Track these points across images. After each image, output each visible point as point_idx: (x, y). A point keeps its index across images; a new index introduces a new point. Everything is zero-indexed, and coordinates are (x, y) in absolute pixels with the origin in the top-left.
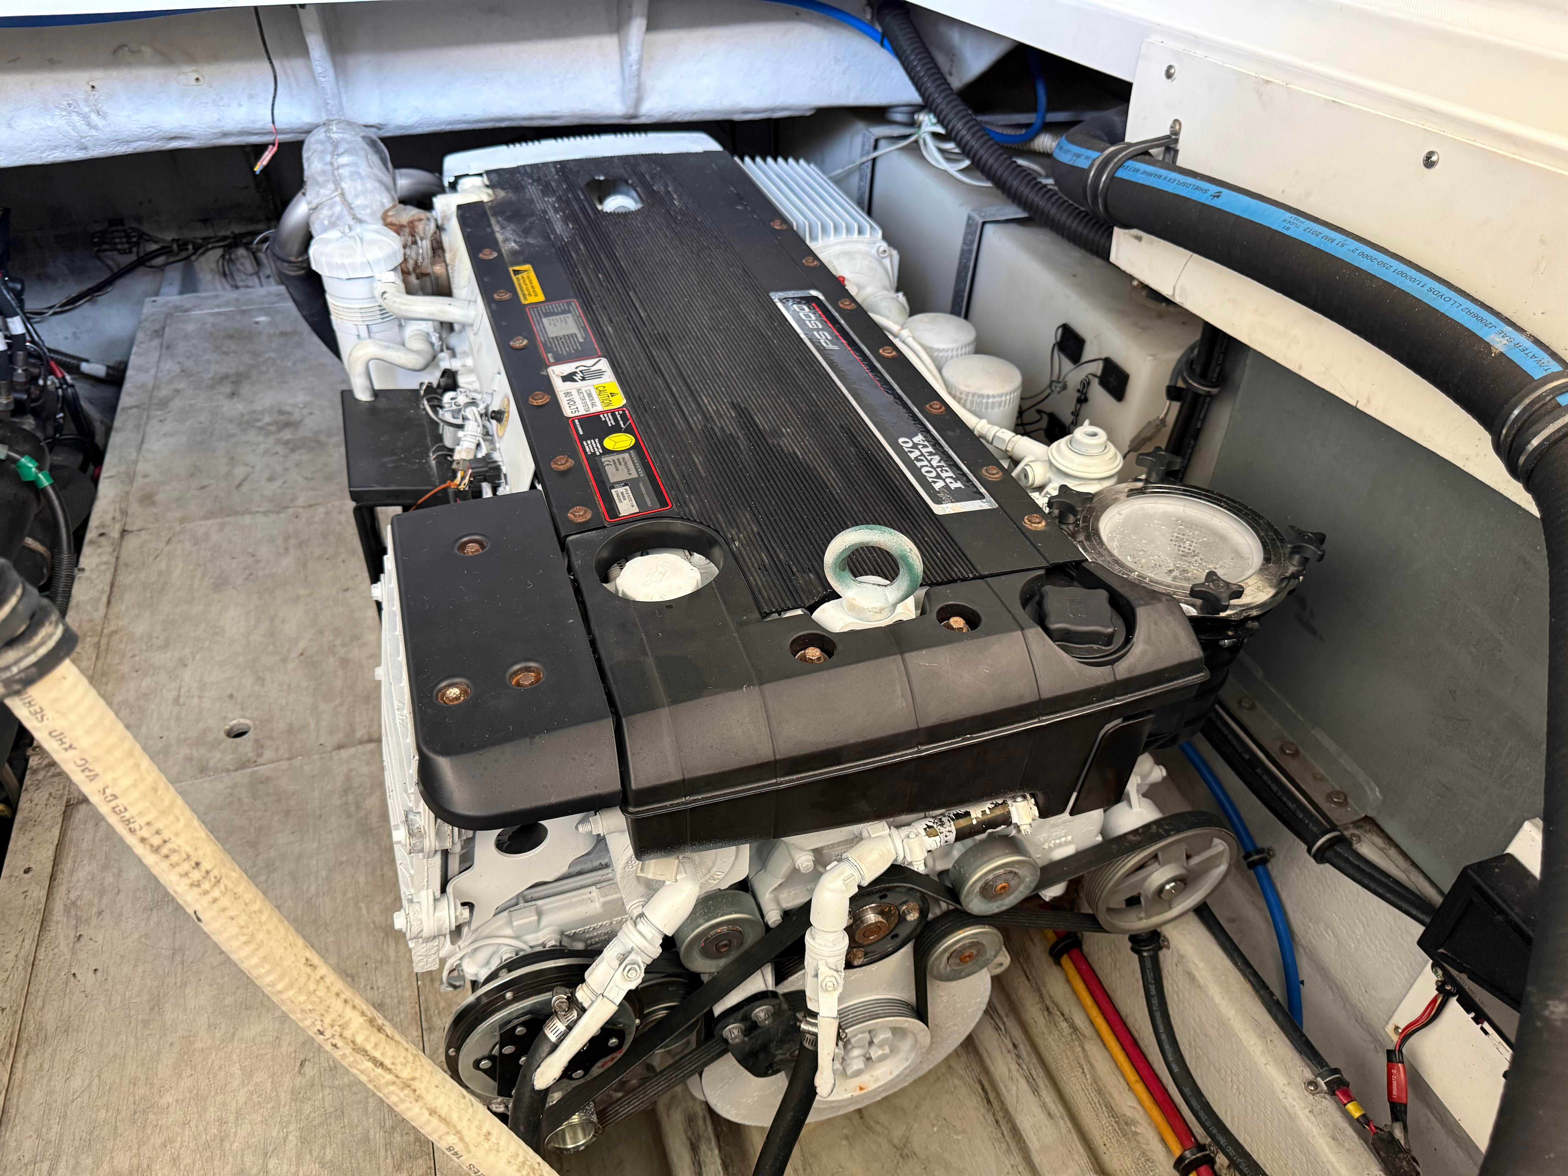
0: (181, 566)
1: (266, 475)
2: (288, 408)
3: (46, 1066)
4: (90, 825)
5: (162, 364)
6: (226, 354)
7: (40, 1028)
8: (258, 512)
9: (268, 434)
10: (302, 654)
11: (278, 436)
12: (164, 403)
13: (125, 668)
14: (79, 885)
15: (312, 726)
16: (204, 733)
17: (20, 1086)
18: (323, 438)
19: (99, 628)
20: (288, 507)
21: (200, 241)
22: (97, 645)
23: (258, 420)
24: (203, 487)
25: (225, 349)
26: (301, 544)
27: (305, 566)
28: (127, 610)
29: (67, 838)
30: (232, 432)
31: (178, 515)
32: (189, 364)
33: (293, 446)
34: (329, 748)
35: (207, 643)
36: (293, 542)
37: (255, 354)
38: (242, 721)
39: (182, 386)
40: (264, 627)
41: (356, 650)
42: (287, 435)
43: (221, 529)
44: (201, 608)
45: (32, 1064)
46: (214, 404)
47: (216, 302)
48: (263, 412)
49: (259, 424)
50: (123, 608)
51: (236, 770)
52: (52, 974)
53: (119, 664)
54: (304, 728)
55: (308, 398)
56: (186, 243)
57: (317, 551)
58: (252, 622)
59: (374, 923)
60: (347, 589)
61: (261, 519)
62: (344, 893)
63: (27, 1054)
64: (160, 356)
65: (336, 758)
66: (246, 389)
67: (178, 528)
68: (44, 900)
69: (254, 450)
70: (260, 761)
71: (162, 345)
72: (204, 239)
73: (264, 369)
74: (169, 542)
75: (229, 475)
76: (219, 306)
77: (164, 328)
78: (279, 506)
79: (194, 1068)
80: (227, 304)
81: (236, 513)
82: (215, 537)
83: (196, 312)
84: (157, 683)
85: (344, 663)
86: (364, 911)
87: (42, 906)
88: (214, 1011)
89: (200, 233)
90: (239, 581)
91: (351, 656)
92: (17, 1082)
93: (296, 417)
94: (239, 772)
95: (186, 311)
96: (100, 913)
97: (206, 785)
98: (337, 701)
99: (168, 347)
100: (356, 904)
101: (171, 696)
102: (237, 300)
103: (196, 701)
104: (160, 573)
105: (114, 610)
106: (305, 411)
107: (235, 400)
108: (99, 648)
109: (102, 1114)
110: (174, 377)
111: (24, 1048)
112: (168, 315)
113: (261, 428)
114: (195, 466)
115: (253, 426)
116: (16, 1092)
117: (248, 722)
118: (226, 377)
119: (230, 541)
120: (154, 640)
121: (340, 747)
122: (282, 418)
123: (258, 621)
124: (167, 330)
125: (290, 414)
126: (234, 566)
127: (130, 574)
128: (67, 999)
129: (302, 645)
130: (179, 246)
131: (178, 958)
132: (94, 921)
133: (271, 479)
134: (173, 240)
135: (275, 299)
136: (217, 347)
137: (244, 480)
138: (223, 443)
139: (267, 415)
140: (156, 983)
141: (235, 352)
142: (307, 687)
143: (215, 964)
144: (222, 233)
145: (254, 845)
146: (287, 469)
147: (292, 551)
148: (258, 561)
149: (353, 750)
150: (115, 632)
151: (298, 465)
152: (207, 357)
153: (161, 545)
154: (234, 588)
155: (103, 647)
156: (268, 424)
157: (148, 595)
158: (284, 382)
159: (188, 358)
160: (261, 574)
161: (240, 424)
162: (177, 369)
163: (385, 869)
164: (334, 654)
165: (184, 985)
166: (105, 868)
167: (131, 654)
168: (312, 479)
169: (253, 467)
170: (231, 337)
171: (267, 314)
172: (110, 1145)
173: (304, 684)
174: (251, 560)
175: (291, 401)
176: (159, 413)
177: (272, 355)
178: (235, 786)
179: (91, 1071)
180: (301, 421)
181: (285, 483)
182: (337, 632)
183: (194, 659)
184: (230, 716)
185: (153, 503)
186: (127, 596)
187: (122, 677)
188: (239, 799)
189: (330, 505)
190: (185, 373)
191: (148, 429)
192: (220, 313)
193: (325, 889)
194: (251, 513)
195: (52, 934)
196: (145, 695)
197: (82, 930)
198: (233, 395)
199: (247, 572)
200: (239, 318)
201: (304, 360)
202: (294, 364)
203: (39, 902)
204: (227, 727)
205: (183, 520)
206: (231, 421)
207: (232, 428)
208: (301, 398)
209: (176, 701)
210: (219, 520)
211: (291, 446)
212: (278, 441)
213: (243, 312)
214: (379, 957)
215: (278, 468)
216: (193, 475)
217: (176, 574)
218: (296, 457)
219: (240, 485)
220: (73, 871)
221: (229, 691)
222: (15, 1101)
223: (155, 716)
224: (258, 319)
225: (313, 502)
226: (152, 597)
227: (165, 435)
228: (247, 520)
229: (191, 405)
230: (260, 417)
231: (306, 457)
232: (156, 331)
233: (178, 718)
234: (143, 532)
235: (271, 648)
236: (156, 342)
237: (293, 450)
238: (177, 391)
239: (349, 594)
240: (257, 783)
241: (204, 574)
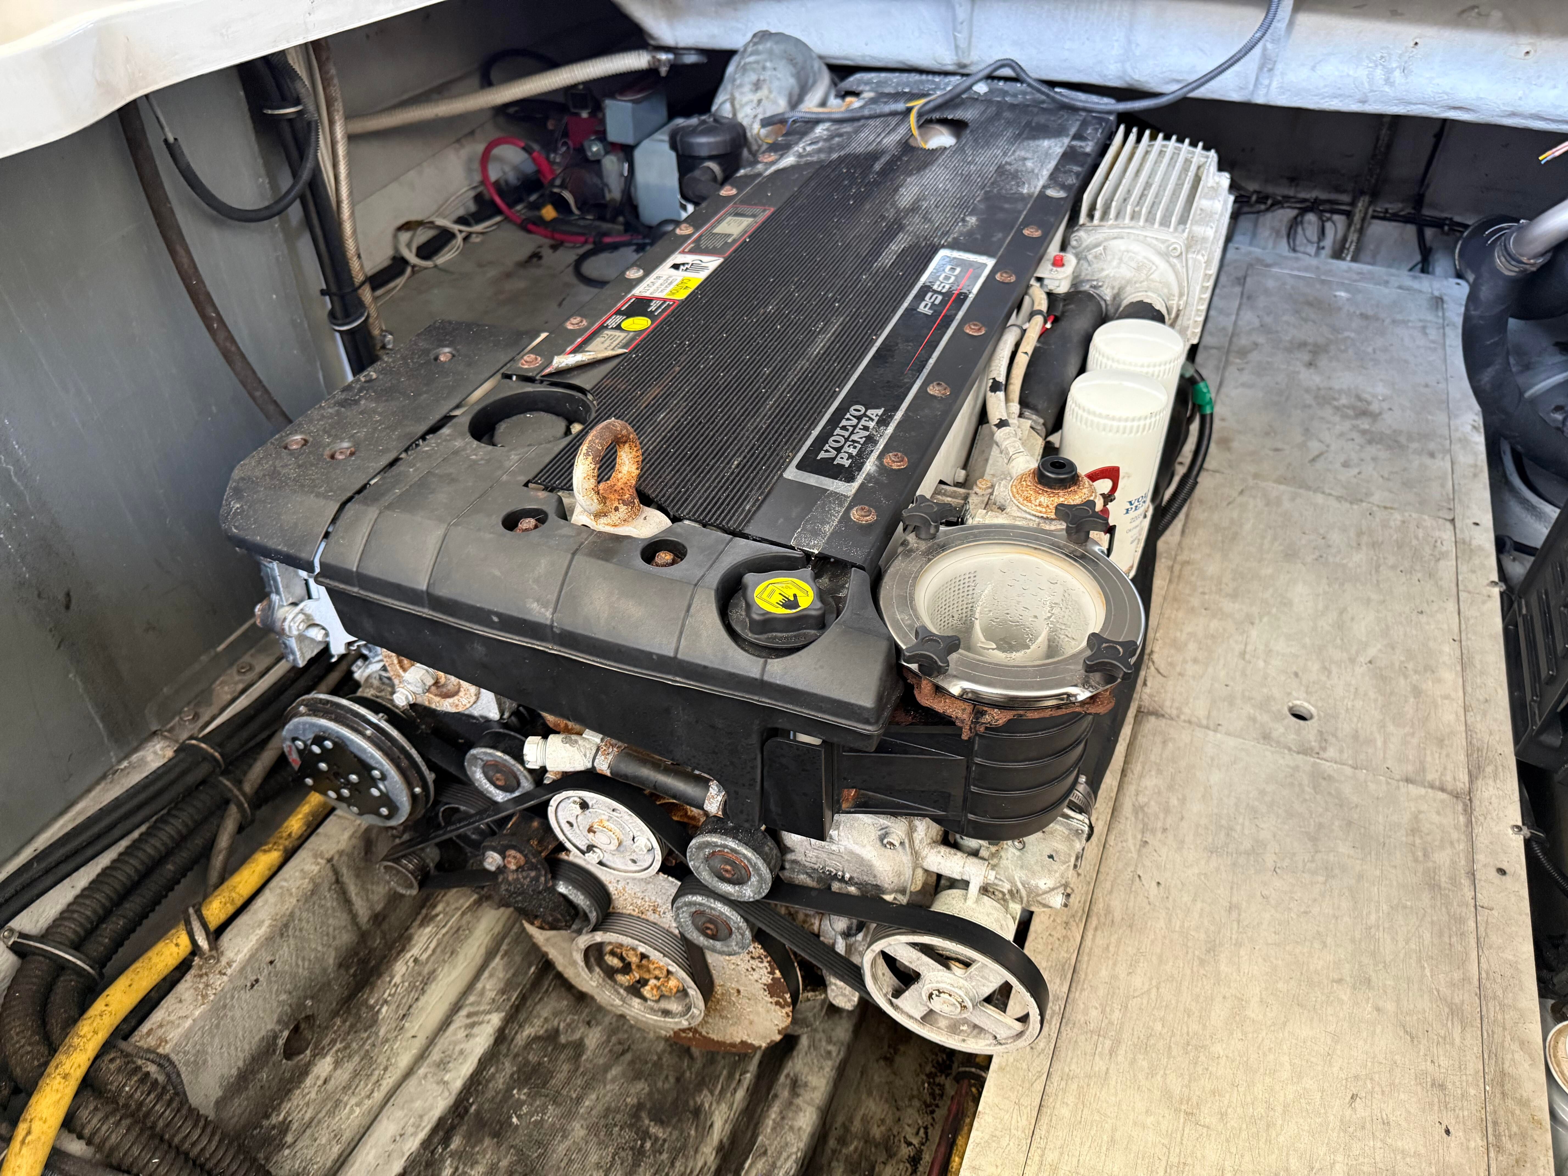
0: (1252, 521)
1: (1342, 458)
2: (1368, 397)
3: (1112, 949)
4: (1158, 739)
5: (1242, 313)
6: (1306, 320)
7: (1108, 911)
8: (1330, 495)
9: (1345, 417)
10: (1370, 662)
11: (1355, 422)
12: (1243, 353)
13: (1195, 602)
14: (1147, 792)
15: (1379, 743)
16: (1269, 699)
17: (1089, 955)
18: (1403, 440)
19: (1173, 553)
20: (1362, 501)
21: (1280, 198)
22: (1171, 569)
23: (1335, 399)
24: (1277, 450)
25: (1304, 315)
26: (1374, 545)
27: (1377, 570)
28: (1199, 545)
29: (1138, 742)
30: (1308, 402)
31: (1252, 468)
32: (1268, 320)
33: (1372, 438)
34: (1398, 777)
35: (1274, 610)
36: (1365, 539)
37: (1335, 330)
38: (1306, 705)
39: (1261, 340)
40: (1333, 616)
41: (1430, 683)
42: (1365, 424)
43: (1293, 499)
44: (1269, 571)
45: (1100, 941)
46: (1291, 368)
47: (1296, 265)
48: (1340, 391)
49: (1336, 403)
50: (1196, 542)
51: (1298, 753)
52: (1120, 865)
53: (1189, 595)
54: (1370, 741)
55: (1387, 392)
56: (1267, 197)
57: (1391, 560)
58: (1320, 607)
59: (1438, 991)
60: (1422, 612)
61: (1333, 503)
62: (1407, 942)
63: (1096, 929)
64: (1240, 305)
65: (1403, 790)
66: (1323, 361)
67: (1251, 482)
68: (1115, 790)
69: (1329, 429)
70: (1322, 754)
71: (1242, 294)
72: (1284, 197)
73: (1343, 347)
74: (1242, 492)
75: (1303, 446)
76: (1299, 270)
77: (1245, 278)
78: (1354, 497)
79: (1245, 1034)
80: (1306, 269)
81: (1309, 488)
82: (1287, 505)
83: (1275, 270)
84: (1224, 630)
85: (1417, 692)
86: (1427, 972)
87: (1113, 795)
88: (1267, 989)
89: (1281, 191)
90: (1309, 559)
91: (1424, 687)
92: (1087, 950)
93: (1375, 407)
94: (1301, 756)
95: (1268, 266)
96: (1165, 830)
97: (1268, 754)
98: (1407, 729)
99: (1249, 298)
100: (1419, 960)
101: (1238, 648)
102: (1318, 268)
103: (1261, 664)
104: (1232, 522)
105: (1187, 541)
106: (1385, 405)
107: (1312, 371)
108: (1172, 572)
109: (1158, 1027)
110: (1253, 329)
111: (1094, 921)
112: (1250, 266)
113: (1337, 408)
114: (1270, 426)
115: (1330, 404)
116: (1086, 958)
117: (1313, 710)
118: (1303, 345)
119: (1301, 515)
120: (1223, 586)
121: (1408, 780)
122: (1359, 404)
123: (1327, 607)
124: (1248, 279)
125: (1369, 403)
126: (1303, 542)
127: (1204, 511)
128: (1132, 896)
129: (1372, 652)
130: (1258, 198)
131: (1234, 915)
132: (1159, 835)
133: (1346, 465)
134: (1255, 192)
135: (1355, 277)
136: (1297, 312)
137: (1318, 456)
138: (1299, 411)
139: (1344, 396)
140: (1212, 928)
141: (1314, 322)
142: (1376, 700)
143: (1270, 941)
144: (1303, 195)
145: (1314, 839)
146: (1362, 460)
147: (1364, 548)
148: (1329, 546)
149: (1422, 791)
150: (1188, 563)
151: (1374, 459)
152: (1285, 318)
153: (1235, 494)
154: (1304, 564)
155: (1176, 573)
156: (1344, 406)
157: (1220, 538)
158: (1363, 367)
159: (1268, 314)
160: (1331, 559)
161: (1316, 397)
162: (1256, 323)
163: (1454, 939)
164: (1406, 677)
165: (1239, 945)
166: (1170, 788)
167: (1201, 590)
168: (1388, 479)
169: (1328, 446)
170: (1310, 304)
171: (1347, 291)
172: (1165, 1061)
173: (1372, 695)
174: (1321, 542)
175: (1370, 389)
176: (1238, 361)
177: (1352, 335)
178: (1296, 768)
179: (1151, 979)
180: (1380, 414)
181: (1359, 473)
182: (1410, 655)
183: (1261, 621)
184: (1294, 694)
185: (1229, 449)
186: (1200, 532)
187: (1192, 610)
188: (1300, 785)
189: (1407, 514)
190: (1264, 328)
191: (1227, 374)
192: (1299, 277)
193: (1387, 925)
194: (1323, 493)
195: (1122, 827)
196: (1213, 636)
197: (1148, 837)
198: (1310, 364)
199: (1317, 554)
200: (1318, 286)
201: (1385, 350)
202: (1374, 351)
203: (1112, 790)
204: (1290, 704)
205: (1256, 476)
206: (1307, 390)
207: (1309, 399)
208: (1381, 389)
209: (1243, 654)
210: (1293, 489)
211: (1368, 437)
212: (1355, 427)
213: (1323, 282)
214: (1442, 1033)
215: (1354, 456)
216: (1267, 434)
217: (1248, 527)
218: (1372, 450)
219: (1313, 460)
220: (1141, 776)
221: (1295, 668)
222: (1084, 966)
223: (1222, 662)
224: (1338, 293)
225: (1388, 505)
226: (1223, 542)
227: (1243, 385)
228: (1319, 499)
229: (1268, 363)
230: (1337, 396)
231: (1383, 454)
232: (1238, 279)
233: (1244, 674)
234: (1217, 475)
235: (1339, 641)
236: (1238, 290)
237: (1370, 442)
238: (1256, 345)
239: (1423, 619)
240: (1319, 778)
241: (1275, 538)
